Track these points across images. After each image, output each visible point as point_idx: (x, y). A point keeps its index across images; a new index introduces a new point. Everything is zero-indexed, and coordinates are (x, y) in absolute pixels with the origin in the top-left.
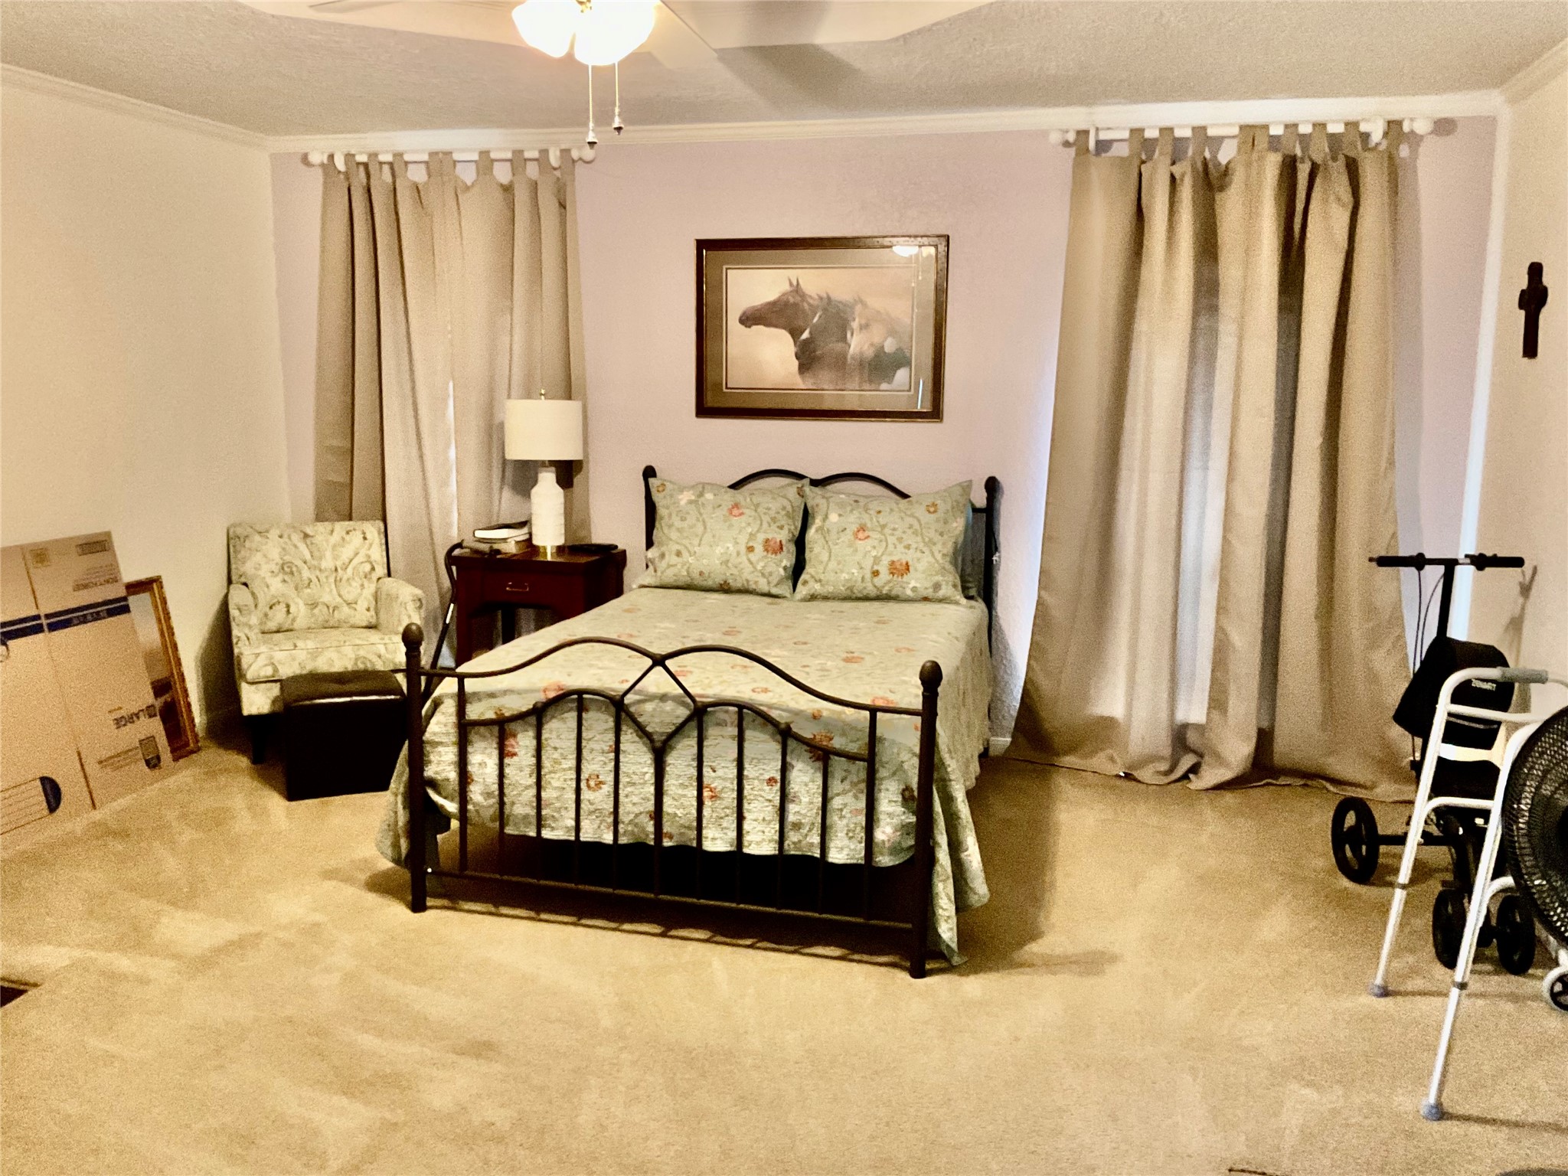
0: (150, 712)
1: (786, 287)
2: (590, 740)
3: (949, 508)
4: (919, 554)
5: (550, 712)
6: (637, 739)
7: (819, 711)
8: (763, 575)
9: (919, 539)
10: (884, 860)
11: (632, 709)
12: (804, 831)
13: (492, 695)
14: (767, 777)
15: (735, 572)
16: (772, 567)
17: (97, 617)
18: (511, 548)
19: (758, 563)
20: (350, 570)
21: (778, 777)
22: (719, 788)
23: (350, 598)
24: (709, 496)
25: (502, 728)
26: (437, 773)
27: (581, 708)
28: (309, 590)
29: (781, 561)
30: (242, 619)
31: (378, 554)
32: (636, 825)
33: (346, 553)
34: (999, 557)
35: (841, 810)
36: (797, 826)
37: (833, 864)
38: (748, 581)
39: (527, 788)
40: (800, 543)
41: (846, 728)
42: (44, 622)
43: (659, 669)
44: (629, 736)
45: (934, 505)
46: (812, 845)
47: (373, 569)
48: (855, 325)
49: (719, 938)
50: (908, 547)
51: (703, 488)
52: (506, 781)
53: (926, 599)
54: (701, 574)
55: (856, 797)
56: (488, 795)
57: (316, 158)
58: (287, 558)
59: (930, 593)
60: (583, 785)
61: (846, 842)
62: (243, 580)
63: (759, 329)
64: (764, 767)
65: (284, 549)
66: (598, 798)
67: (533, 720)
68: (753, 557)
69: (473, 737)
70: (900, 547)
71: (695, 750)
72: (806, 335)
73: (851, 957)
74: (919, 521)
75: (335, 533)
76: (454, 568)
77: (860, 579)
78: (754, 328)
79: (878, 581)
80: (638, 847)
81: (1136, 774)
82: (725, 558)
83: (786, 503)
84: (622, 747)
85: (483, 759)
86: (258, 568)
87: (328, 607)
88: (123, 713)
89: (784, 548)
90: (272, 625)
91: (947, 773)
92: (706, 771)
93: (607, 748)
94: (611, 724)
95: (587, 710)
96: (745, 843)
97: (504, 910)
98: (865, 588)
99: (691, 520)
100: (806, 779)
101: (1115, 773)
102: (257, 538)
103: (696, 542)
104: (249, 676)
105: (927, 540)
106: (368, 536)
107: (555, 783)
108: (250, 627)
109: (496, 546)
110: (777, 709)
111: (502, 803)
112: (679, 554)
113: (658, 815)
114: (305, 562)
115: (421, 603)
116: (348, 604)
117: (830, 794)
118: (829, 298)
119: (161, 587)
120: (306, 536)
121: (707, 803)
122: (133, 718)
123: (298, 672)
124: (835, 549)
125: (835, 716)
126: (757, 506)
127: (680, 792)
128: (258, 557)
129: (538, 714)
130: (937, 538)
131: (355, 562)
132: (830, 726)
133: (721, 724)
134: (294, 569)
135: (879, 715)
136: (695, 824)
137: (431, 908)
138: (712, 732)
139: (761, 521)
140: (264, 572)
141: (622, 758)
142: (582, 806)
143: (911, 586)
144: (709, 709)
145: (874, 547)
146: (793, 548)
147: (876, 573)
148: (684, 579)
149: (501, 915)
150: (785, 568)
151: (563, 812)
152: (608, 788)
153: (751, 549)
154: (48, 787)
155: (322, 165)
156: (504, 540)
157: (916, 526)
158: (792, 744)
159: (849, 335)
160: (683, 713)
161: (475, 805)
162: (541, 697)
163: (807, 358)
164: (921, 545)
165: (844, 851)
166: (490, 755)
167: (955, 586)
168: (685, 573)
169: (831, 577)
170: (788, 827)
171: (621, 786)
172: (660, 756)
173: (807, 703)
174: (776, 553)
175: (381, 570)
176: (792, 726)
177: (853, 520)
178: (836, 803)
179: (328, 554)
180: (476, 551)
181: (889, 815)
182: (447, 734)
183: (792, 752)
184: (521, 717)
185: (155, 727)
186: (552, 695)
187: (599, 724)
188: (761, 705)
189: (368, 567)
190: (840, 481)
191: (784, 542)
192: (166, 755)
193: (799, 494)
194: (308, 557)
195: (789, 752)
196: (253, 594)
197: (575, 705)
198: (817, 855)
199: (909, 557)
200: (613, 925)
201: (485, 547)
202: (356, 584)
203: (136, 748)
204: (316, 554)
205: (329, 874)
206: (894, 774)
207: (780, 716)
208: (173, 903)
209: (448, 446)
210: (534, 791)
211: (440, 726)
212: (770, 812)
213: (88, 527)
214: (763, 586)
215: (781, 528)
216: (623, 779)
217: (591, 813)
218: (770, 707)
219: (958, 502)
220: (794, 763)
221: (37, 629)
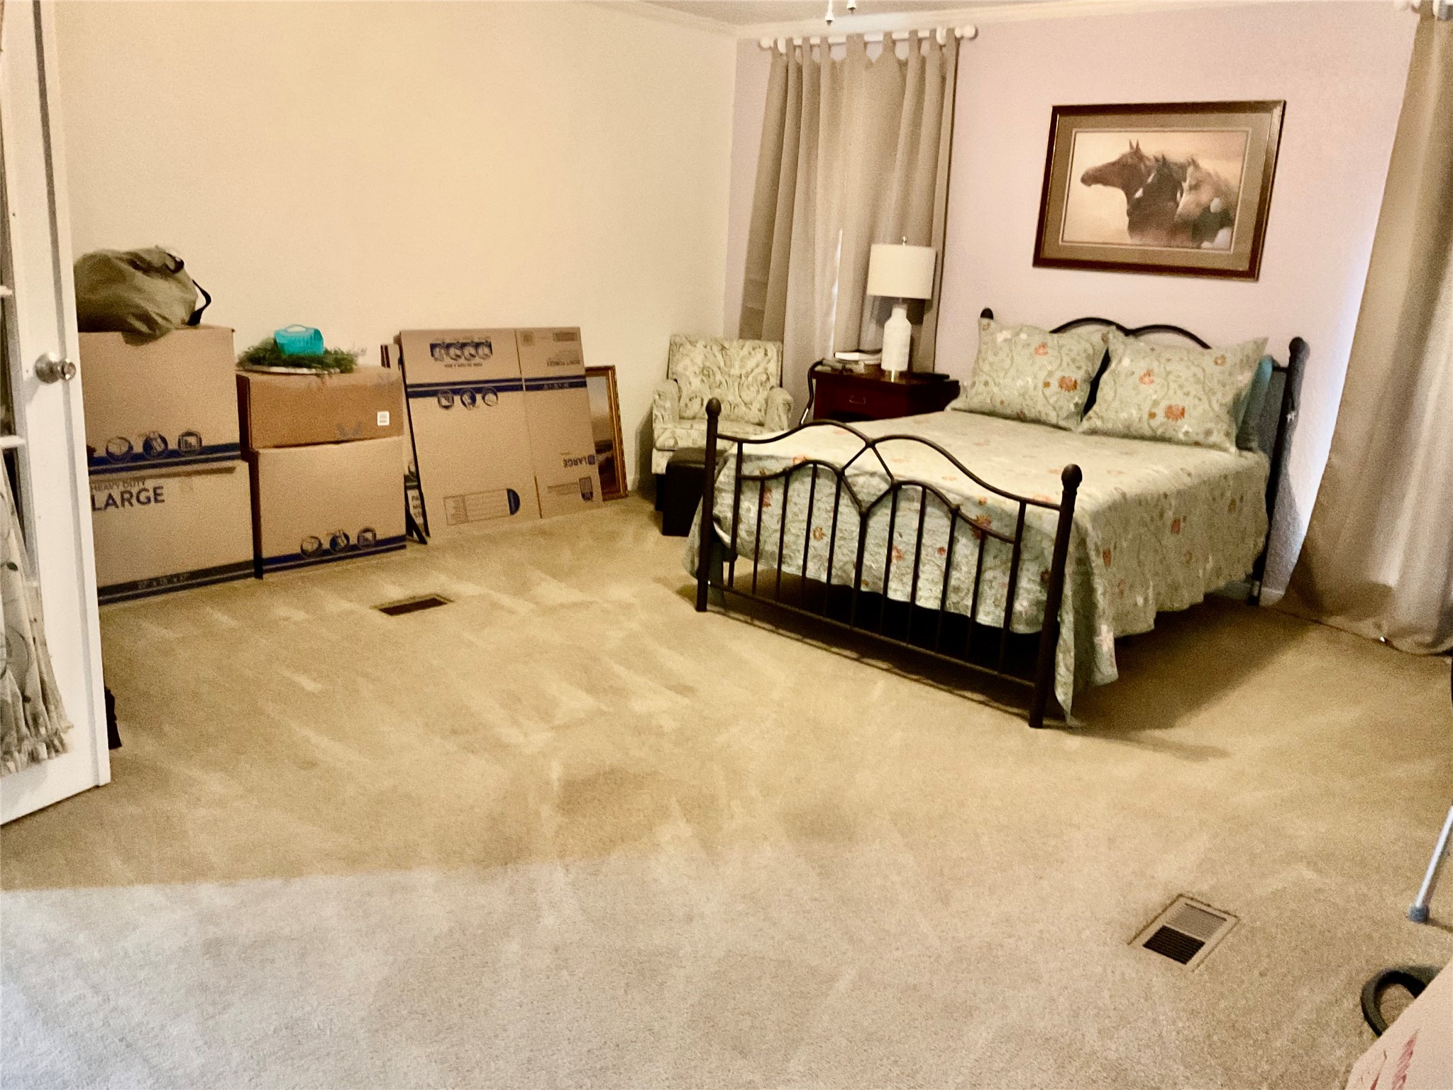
0: (591, 461)
1: (1126, 149)
2: (818, 500)
3: (1238, 362)
4: (1197, 401)
5: (795, 474)
6: (851, 504)
7: (986, 499)
8: (1054, 409)
9: (1200, 387)
10: (1020, 628)
11: (850, 480)
12: (962, 594)
13: (759, 458)
14: (938, 546)
15: (1031, 403)
16: (1063, 403)
17: (561, 387)
18: (860, 369)
19: (1051, 397)
20: (750, 378)
21: (946, 547)
22: (904, 550)
23: (747, 399)
24: (1023, 336)
25: (763, 483)
26: (720, 512)
27: (815, 475)
28: (720, 390)
29: (1073, 398)
30: (662, 403)
31: (773, 368)
32: (845, 571)
33: (751, 364)
34: (1296, 416)
35: (991, 582)
36: (957, 589)
37: (980, 625)
38: (1040, 412)
39: (776, 531)
40: (1094, 384)
41: (1003, 515)
42: (524, 384)
43: (870, 450)
44: (845, 500)
45: (1223, 357)
46: (967, 606)
47: (768, 379)
48: (1185, 185)
49: (896, 670)
50: (1187, 394)
51: (1021, 329)
52: (762, 524)
53: (1197, 444)
54: (1002, 402)
55: (1004, 574)
56: (749, 533)
57: (767, 43)
58: (707, 364)
59: (1201, 438)
60: (811, 535)
61: (993, 608)
62: (675, 377)
63: (1098, 188)
64: (937, 538)
65: (706, 357)
66: (819, 547)
67: (782, 480)
68: (1048, 391)
69: (744, 489)
70: (1180, 393)
71: (889, 518)
72: (1139, 194)
73: (991, 704)
74: (1204, 370)
75: (745, 349)
76: (814, 381)
77: (1137, 420)
78: (1094, 186)
79: (1154, 423)
80: (843, 588)
81: (1395, 643)
82: (1022, 391)
83: (1088, 346)
84: (840, 509)
85: (749, 505)
86: (685, 369)
87: (731, 405)
88: (572, 457)
89: (1078, 387)
90: (689, 413)
91: (1092, 568)
92: (896, 535)
93: (829, 509)
94: (834, 490)
95: (819, 478)
96: (918, 597)
97: (757, 623)
98: (1141, 428)
99: (1002, 355)
100: (968, 552)
101: (1374, 636)
102: (689, 346)
103: (1002, 374)
104: (658, 444)
105: (1207, 389)
106: (769, 353)
107: (793, 531)
108: (665, 409)
109: (848, 366)
110: (953, 493)
111: (758, 540)
112: (986, 384)
113: (859, 565)
114: (719, 368)
115: (789, 406)
116: (745, 404)
117: (983, 568)
118: (1164, 158)
119: (614, 373)
120: (723, 348)
121: (894, 561)
122: (576, 462)
123: (691, 445)
124: (1120, 390)
125: (997, 505)
126: (1061, 347)
127: (876, 549)
128: (687, 361)
129: (788, 475)
130: (1217, 387)
131: (756, 371)
132: (992, 512)
133: (911, 500)
134: (711, 373)
135: (1029, 507)
136: (883, 577)
137: (710, 611)
138: (903, 505)
139: (1062, 360)
140: (689, 373)
141: (839, 517)
142: (809, 550)
143: (1183, 430)
144: (903, 487)
145: (1156, 392)
146: (1087, 388)
147: (1152, 415)
148: (988, 408)
149: (755, 626)
150: (1076, 405)
151: (797, 554)
152: (827, 539)
153: (1047, 385)
154: (511, 496)
155: (770, 48)
156: (856, 362)
157: (1201, 376)
158: (959, 522)
159: (1178, 195)
160: (885, 487)
161: (741, 538)
162: (790, 464)
163: (1139, 217)
164: (1201, 394)
165: (989, 616)
166: (754, 504)
167: (1228, 434)
168: (989, 401)
169: (1112, 415)
170: (950, 589)
171: (836, 539)
172: (865, 517)
173: (979, 492)
174: (1069, 391)
175: (774, 381)
176: (962, 508)
177: (1141, 366)
178: (988, 575)
179: (737, 364)
180: (834, 369)
181: (1028, 591)
182: (729, 483)
183: (960, 528)
184: (776, 476)
185: (593, 472)
186: (798, 462)
187: (826, 488)
188: (943, 488)
189: (764, 377)
190: (1155, 332)
191: (1079, 382)
192: (597, 491)
193: (1103, 340)
194: (722, 364)
195: (956, 529)
196: (679, 388)
197: (810, 472)
198: (969, 615)
199: (1187, 403)
200: (824, 646)
201: (839, 366)
202: (754, 389)
203: (576, 483)
204: (728, 363)
205: (658, 580)
206: (1037, 558)
207: (954, 499)
208: (554, 576)
209: (832, 285)
210: (778, 535)
211: (725, 477)
212: (938, 575)
213: (562, 321)
214: (1053, 418)
215: (1079, 368)
216: (838, 534)
217: (814, 557)
218: (949, 491)
219: (1248, 357)
220: (960, 538)
221: (519, 388)
